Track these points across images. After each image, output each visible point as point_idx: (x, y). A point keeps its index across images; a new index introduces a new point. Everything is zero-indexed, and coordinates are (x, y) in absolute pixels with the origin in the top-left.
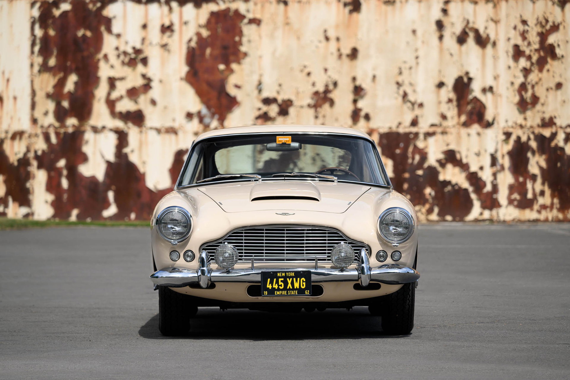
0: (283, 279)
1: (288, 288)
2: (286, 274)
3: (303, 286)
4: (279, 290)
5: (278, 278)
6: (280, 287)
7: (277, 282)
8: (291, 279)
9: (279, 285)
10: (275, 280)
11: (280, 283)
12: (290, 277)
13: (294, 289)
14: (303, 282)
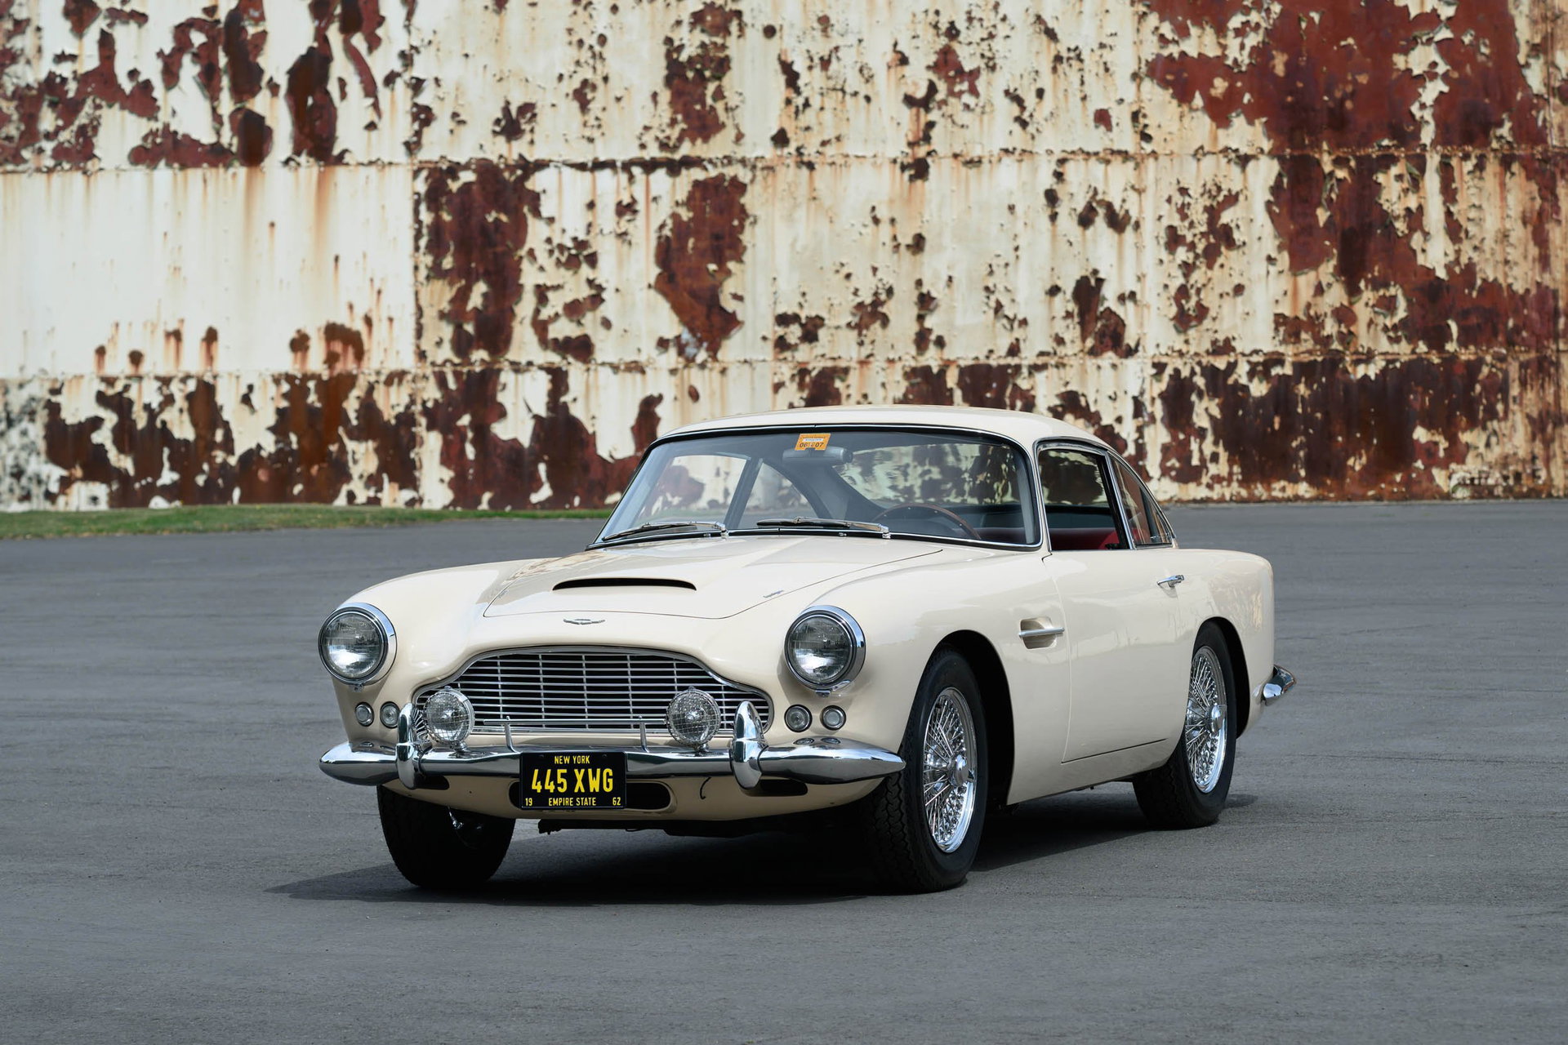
0: (565, 771)
1: (576, 790)
2: (571, 760)
3: (608, 786)
4: (556, 794)
5: (555, 768)
6: (560, 789)
7: (554, 778)
8: (583, 771)
9: (556, 785)
10: (549, 771)
11: (560, 780)
12: (580, 767)
13: (588, 794)
14: (608, 777)
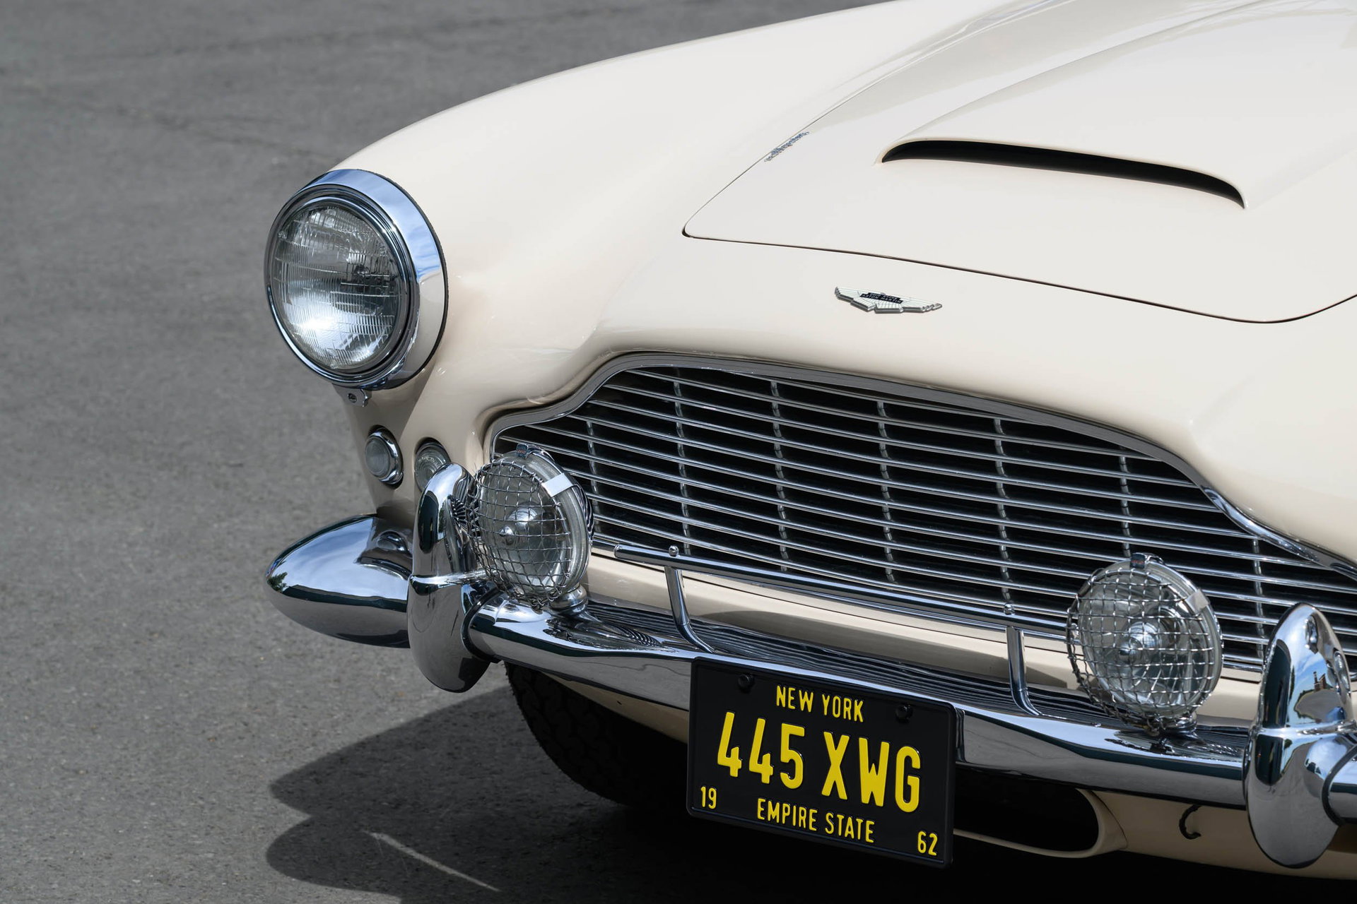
0: (800, 731)
1: (826, 791)
2: (818, 703)
3: (907, 797)
4: (776, 791)
5: (777, 717)
6: (784, 777)
7: (771, 744)
8: (845, 740)
9: (778, 766)
10: (761, 724)
11: (787, 754)
12: (840, 727)
13: (854, 806)
14: (909, 770)
